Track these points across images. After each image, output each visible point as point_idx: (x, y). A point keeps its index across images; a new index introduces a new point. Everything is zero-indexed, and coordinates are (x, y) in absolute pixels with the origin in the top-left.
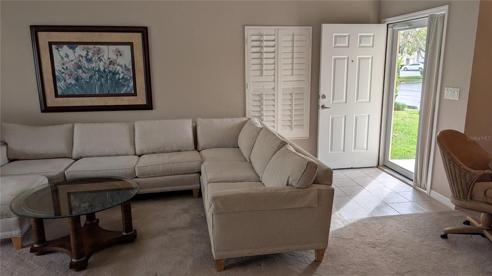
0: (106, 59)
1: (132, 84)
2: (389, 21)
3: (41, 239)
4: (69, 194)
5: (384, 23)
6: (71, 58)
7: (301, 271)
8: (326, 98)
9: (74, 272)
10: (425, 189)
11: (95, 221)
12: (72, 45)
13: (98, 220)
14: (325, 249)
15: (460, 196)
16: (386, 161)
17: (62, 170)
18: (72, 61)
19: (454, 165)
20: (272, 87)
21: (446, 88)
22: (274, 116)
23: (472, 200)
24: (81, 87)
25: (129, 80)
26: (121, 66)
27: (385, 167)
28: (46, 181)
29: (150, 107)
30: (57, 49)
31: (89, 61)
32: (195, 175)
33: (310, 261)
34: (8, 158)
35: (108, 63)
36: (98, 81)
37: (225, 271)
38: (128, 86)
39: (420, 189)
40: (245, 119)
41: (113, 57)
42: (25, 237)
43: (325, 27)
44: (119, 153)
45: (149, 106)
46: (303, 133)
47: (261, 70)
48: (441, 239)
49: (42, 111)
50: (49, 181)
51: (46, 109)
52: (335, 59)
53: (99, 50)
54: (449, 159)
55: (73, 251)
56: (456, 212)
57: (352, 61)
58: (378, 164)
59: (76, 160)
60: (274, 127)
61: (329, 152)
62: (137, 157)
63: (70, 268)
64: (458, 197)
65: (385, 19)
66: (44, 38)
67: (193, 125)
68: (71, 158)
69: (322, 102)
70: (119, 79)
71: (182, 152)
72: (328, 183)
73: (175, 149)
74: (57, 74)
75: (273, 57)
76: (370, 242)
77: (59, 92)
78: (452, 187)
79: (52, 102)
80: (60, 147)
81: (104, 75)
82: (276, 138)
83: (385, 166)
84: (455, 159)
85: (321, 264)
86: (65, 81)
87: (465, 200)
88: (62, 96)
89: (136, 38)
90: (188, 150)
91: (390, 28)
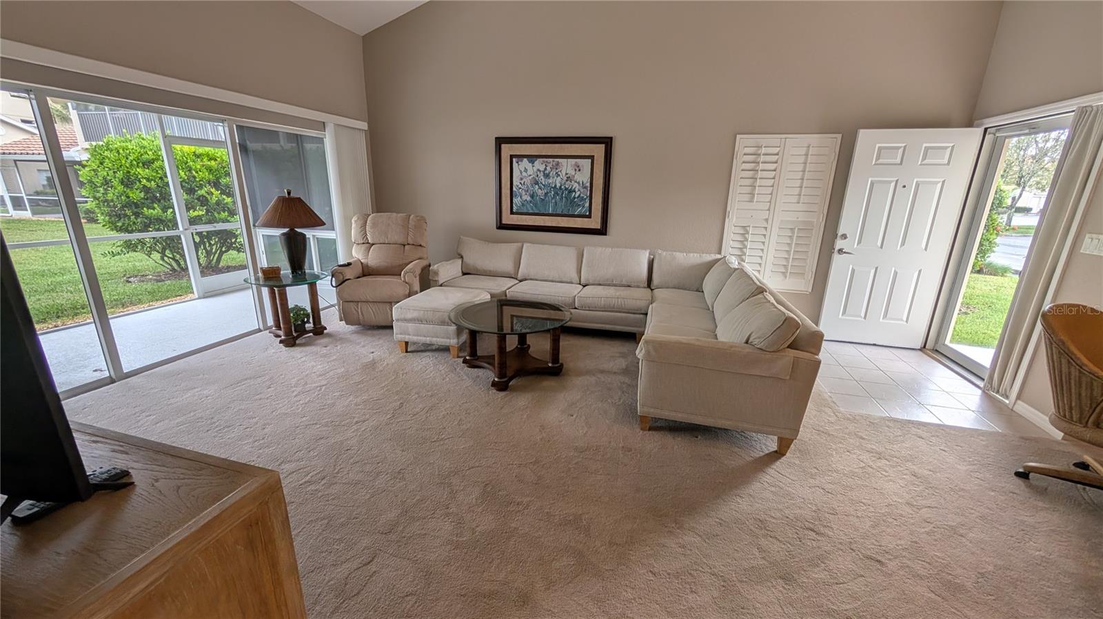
0: (564, 174)
1: (587, 205)
2: (986, 124)
3: (473, 353)
4: (512, 316)
5: (978, 126)
6: (529, 173)
7: (751, 458)
8: (847, 240)
9: (495, 391)
10: (1007, 397)
11: (525, 346)
12: (532, 158)
13: (529, 346)
14: (793, 440)
15: (1072, 417)
16: (940, 342)
17: (504, 289)
18: (530, 176)
19: (1069, 362)
20: (765, 218)
21: (1088, 236)
22: (761, 257)
23: (1098, 427)
24: (536, 205)
25: (585, 199)
26: (579, 183)
27: (937, 353)
28: (489, 297)
29: (604, 231)
30: (517, 162)
31: (547, 176)
32: (642, 316)
33: (769, 450)
34: (462, 272)
35: (565, 178)
36: (552, 199)
37: (650, 432)
38: (584, 207)
39: (997, 395)
40: (719, 256)
41: (571, 172)
42: (461, 349)
43: (864, 136)
44: (564, 280)
45: (602, 231)
46: (804, 285)
47: (752, 194)
48: (1015, 477)
49: (498, 228)
50: (491, 297)
51: (501, 226)
52: (872, 184)
53: (558, 164)
54: (1059, 352)
55: (496, 369)
56: (1061, 443)
57: (904, 187)
58: (925, 347)
59: (521, 281)
60: (759, 271)
61: (840, 316)
62: (581, 287)
63: (492, 386)
64: (1067, 417)
65: (984, 120)
66: (507, 150)
67: (649, 257)
68: (516, 279)
69: (839, 244)
70: (574, 198)
71: (632, 288)
72: (813, 350)
73: (624, 283)
74: (514, 189)
75: (772, 177)
76: (873, 449)
77: (515, 210)
78: (1058, 400)
79: (508, 219)
80: (507, 265)
81: (560, 193)
82: (751, 282)
83: (937, 350)
84: (1073, 353)
85: (784, 458)
86: (521, 197)
87: (1082, 426)
88: (517, 213)
89: (598, 150)
90: (638, 287)
91: (989, 134)
